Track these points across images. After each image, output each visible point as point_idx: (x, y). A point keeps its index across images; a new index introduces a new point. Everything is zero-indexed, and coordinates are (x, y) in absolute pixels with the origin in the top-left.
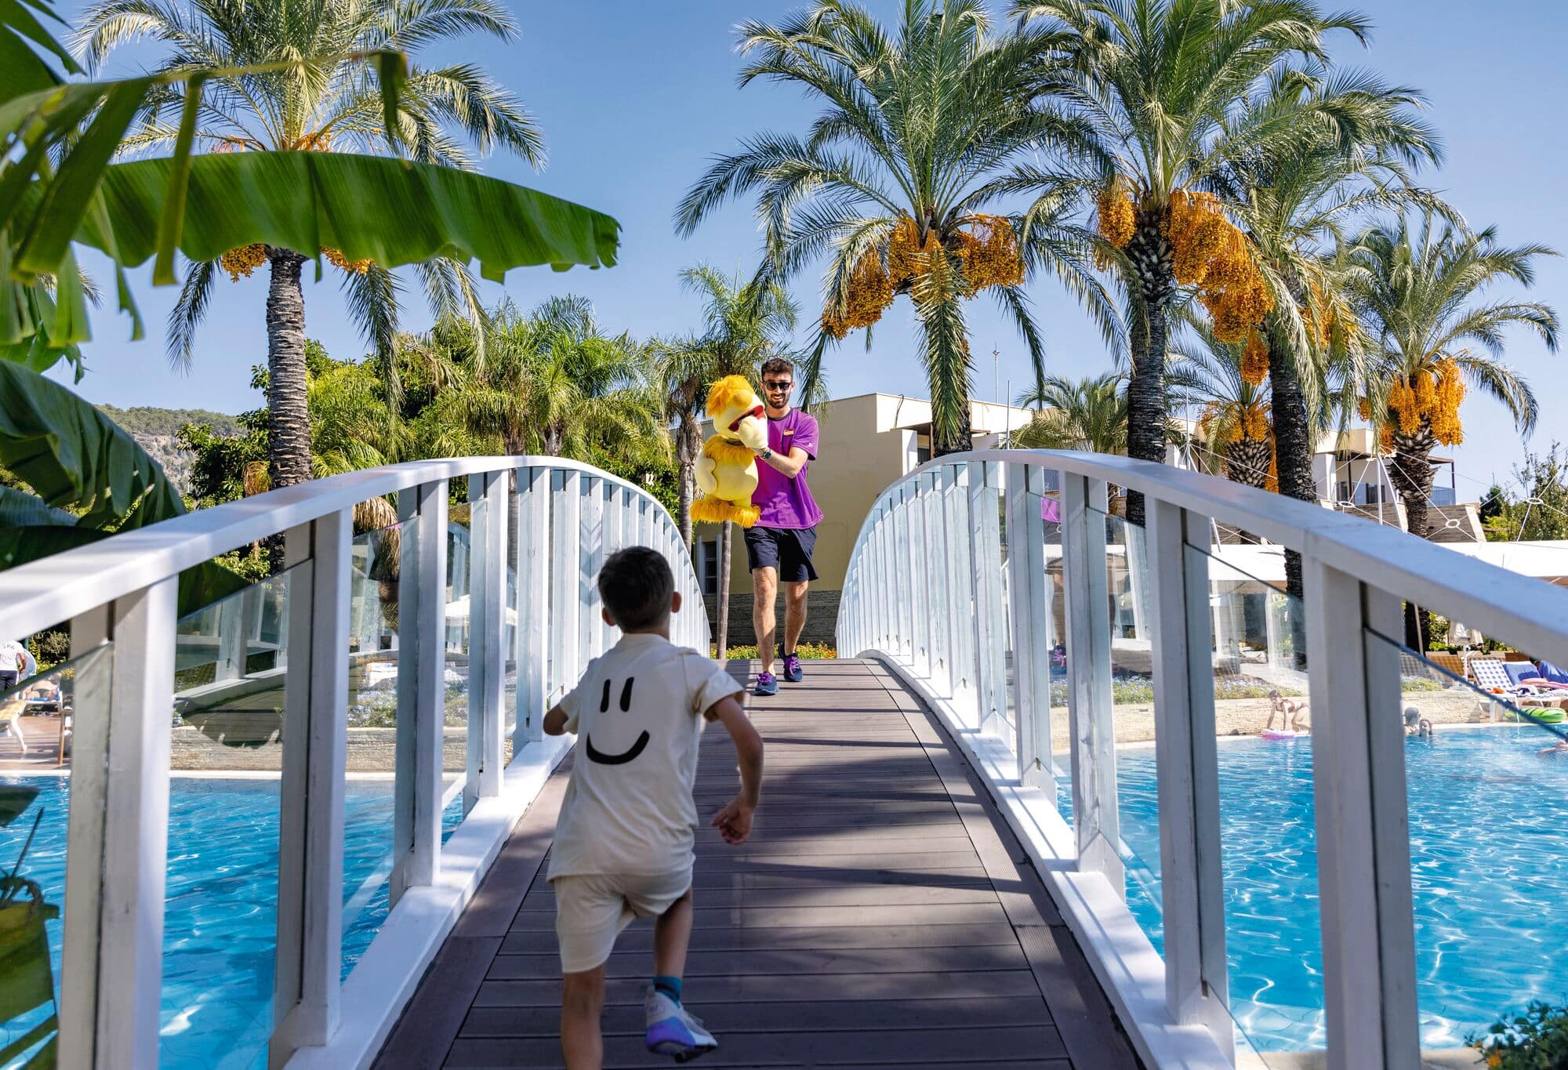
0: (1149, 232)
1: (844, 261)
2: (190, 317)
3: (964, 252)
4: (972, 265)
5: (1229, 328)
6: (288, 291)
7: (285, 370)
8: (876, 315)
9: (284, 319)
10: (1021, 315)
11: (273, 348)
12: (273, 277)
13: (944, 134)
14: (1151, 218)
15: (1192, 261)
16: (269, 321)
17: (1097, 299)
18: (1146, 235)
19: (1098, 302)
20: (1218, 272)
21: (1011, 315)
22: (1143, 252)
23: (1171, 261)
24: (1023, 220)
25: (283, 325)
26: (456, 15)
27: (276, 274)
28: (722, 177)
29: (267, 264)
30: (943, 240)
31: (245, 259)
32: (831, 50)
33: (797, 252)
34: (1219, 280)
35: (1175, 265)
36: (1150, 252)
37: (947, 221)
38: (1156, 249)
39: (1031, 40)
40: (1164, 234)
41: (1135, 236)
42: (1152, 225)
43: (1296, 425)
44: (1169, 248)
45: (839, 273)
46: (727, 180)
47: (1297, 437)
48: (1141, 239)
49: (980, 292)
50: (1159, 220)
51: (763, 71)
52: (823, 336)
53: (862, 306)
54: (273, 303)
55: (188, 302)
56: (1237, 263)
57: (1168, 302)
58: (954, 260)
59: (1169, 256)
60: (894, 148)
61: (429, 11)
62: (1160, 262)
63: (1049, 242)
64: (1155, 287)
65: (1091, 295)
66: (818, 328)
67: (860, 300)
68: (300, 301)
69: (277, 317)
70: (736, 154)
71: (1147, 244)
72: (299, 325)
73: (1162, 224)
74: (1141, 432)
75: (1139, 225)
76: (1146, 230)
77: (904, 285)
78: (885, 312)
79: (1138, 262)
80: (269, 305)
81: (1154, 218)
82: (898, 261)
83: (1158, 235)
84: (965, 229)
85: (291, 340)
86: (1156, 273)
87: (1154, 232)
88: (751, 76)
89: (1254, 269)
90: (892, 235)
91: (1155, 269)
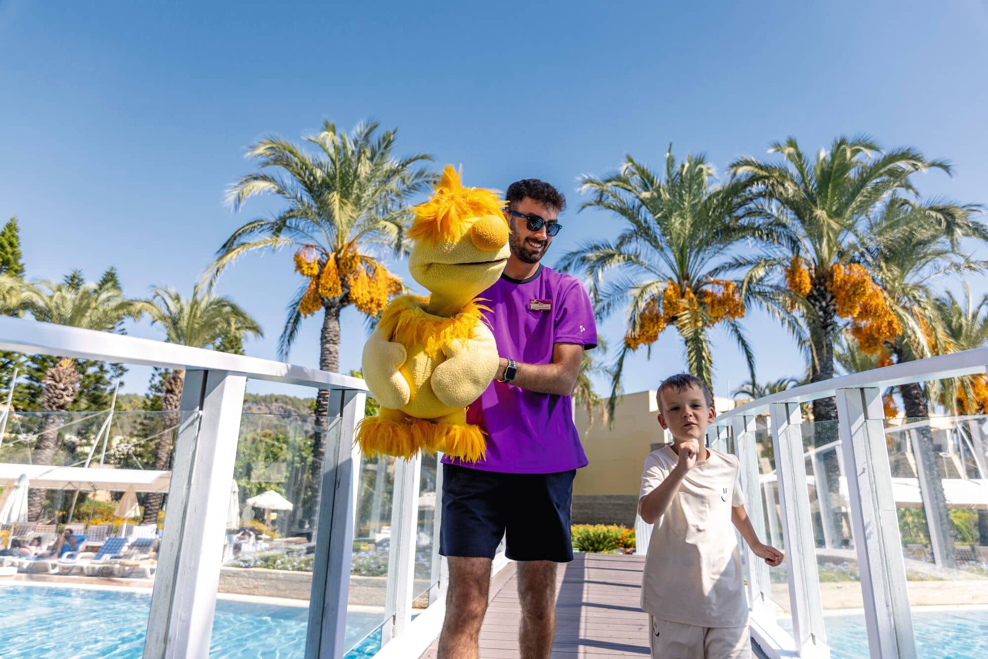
0: (819, 289)
1: (637, 302)
2: (289, 341)
3: (708, 300)
4: (713, 306)
5: (870, 346)
6: (332, 324)
7: (327, 366)
8: (655, 338)
9: (329, 338)
10: (740, 338)
11: (322, 354)
12: (326, 316)
13: (692, 236)
14: (820, 281)
15: (850, 304)
16: (321, 340)
17: (793, 324)
18: (818, 290)
19: (794, 328)
20: (866, 312)
21: (735, 338)
22: (816, 300)
23: (834, 305)
24: (742, 282)
25: (328, 342)
26: (428, 182)
27: (327, 314)
28: (567, 263)
29: (323, 310)
30: (695, 293)
31: (310, 307)
32: (630, 191)
33: (609, 305)
34: (866, 316)
35: (837, 307)
36: (821, 299)
37: (696, 284)
38: (825, 298)
39: (743, 180)
40: (829, 289)
41: (811, 291)
42: (821, 284)
43: (920, 405)
44: (832, 298)
45: (634, 310)
46: (569, 264)
47: (921, 412)
48: (815, 293)
49: (716, 324)
50: (825, 281)
51: (590, 205)
52: (625, 349)
53: (647, 332)
54: (325, 330)
55: (288, 332)
56: (877, 305)
57: (833, 329)
58: (701, 304)
59: (833, 302)
60: (663, 245)
61: (413, 180)
62: (828, 306)
63: (760, 293)
64: (825, 320)
65: (789, 322)
66: (622, 345)
67: (646, 329)
68: (338, 329)
69: (325, 338)
70: (574, 250)
71: (819, 295)
72: (337, 342)
73: (828, 284)
74: (821, 407)
75: (814, 284)
76: (817, 287)
77: (673, 319)
78: (660, 336)
79: (814, 305)
80: (322, 331)
81: (822, 280)
82: (669, 305)
83: (826, 289)
84: (708, 288)
85: (332, 350)
86: (825, 312)
87: (822, 288)
88: (583, 207)
89: (889, 309)
90: (665, 291)
91: (824, 310)
